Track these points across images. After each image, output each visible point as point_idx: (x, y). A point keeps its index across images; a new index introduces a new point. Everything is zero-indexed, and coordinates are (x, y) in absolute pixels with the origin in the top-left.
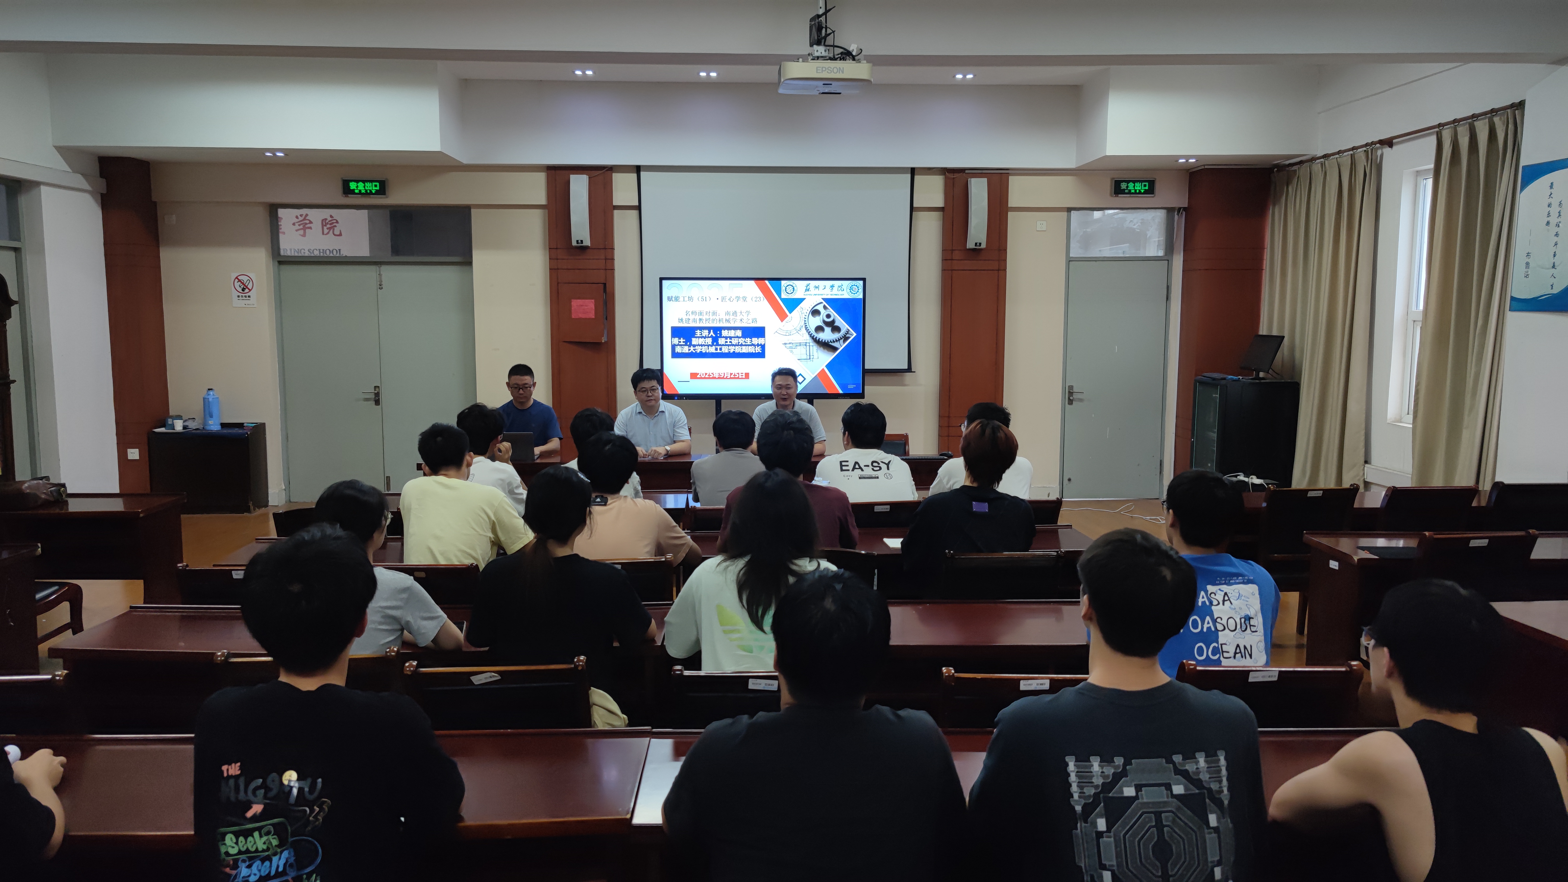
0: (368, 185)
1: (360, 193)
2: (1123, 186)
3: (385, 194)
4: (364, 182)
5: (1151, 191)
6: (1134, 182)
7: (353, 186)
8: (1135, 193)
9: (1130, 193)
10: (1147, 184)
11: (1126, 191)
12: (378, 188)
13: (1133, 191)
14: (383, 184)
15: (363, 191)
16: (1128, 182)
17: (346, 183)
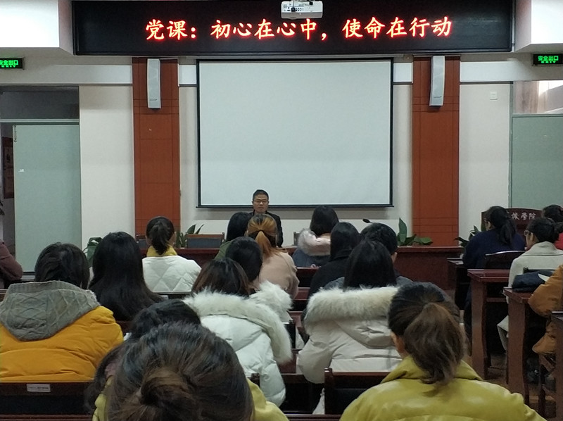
0: (10, 61)
1: (5, 68)
2: (540, 58)
3: (22, 68)
4: (8, 59)
5: (560, 62)
6: (548, 55)
8: (549, 63)
9: (545, 63)
10: (557, 57)
11: (542, 62)
12: (17, 64)
13: (547, 62)
14: (21, 60)
15: (7, 66)
16: (543, 55)
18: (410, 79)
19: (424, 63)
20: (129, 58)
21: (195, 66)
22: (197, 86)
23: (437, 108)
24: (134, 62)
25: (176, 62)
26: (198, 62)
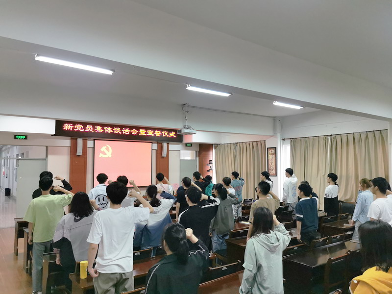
0: (22, 136)
3: (26, 139)
5: (191, 146)
6: (189, 144)
7: (17, 137)
10: (191, 144)
11: (187, 146)
14: (26, 136)
15: (22, 138)
17: (15, 136)
18: (156, 148)
19: (160, 144)
20: (70, 137)
21: (93, 142)
22: (94, 148)
23: (163, 157)
24: (71, 139)
25: (87, 140)
26: (94, 140)
